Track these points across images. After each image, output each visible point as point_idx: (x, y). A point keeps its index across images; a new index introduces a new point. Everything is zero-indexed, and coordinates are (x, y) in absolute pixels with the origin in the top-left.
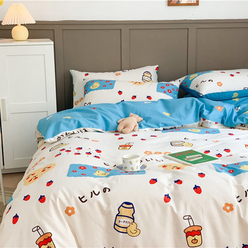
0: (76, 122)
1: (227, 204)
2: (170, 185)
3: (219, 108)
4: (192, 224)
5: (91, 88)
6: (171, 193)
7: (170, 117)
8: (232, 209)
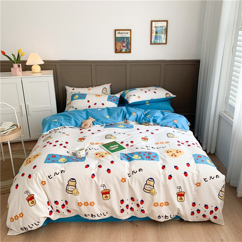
0: (60, 123)
1: (123, 179)
2: (95, 168)
3: (134, 114)
4: (105, 189)
5: (74, 98)
6: (96, 173)
7: (110, 119)
8: (125, 181)
